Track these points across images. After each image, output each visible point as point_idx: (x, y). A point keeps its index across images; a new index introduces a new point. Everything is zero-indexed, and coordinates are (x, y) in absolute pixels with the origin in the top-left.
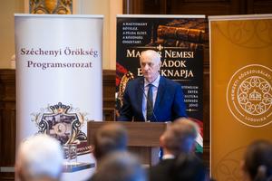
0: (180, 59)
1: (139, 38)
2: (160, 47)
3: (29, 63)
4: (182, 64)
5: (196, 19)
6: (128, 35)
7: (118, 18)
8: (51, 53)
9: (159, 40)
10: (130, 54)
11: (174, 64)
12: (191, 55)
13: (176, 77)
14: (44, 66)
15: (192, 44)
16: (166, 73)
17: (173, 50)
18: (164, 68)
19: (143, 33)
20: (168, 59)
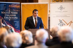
0: (14, 14)
1: (4, 8)
2: (9, 11)
4: (15, 15)
5: (18, 4)
6: (1, 7)
9: (9, 9)
11: (13, 15)
12: (17, 13)
13: (14, 19)
15: (17, 10)
16: (11, 18)
17: (13, 12)
18: (11, 16)
19: (5, 7)
20: (12, 14)
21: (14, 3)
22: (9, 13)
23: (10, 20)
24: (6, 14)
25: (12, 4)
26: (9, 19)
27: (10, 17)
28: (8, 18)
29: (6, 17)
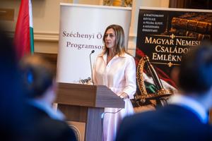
0: (188, 47)
2: (173, 36)
3: (68, 44)
6: (147, 25)
7: (140, 10)
8: (86, 36)
9: (172, 30)
10: (148, 40)
11: (183, 51)
12: (198, 44)
14: (79, 47)
15: (200, 35)
16: (176, 58)
17: (183, 39)
18: (175, 54)
19: (160, 23)
20: (179, 46)
21: (190, 12)
22: (172, 42)
23: (170, 64)
24: (161, 45)
25: (184, 13)
26: (169, 62)
27: (172, 54)
28: (167, 58)
29: (160, 54)
